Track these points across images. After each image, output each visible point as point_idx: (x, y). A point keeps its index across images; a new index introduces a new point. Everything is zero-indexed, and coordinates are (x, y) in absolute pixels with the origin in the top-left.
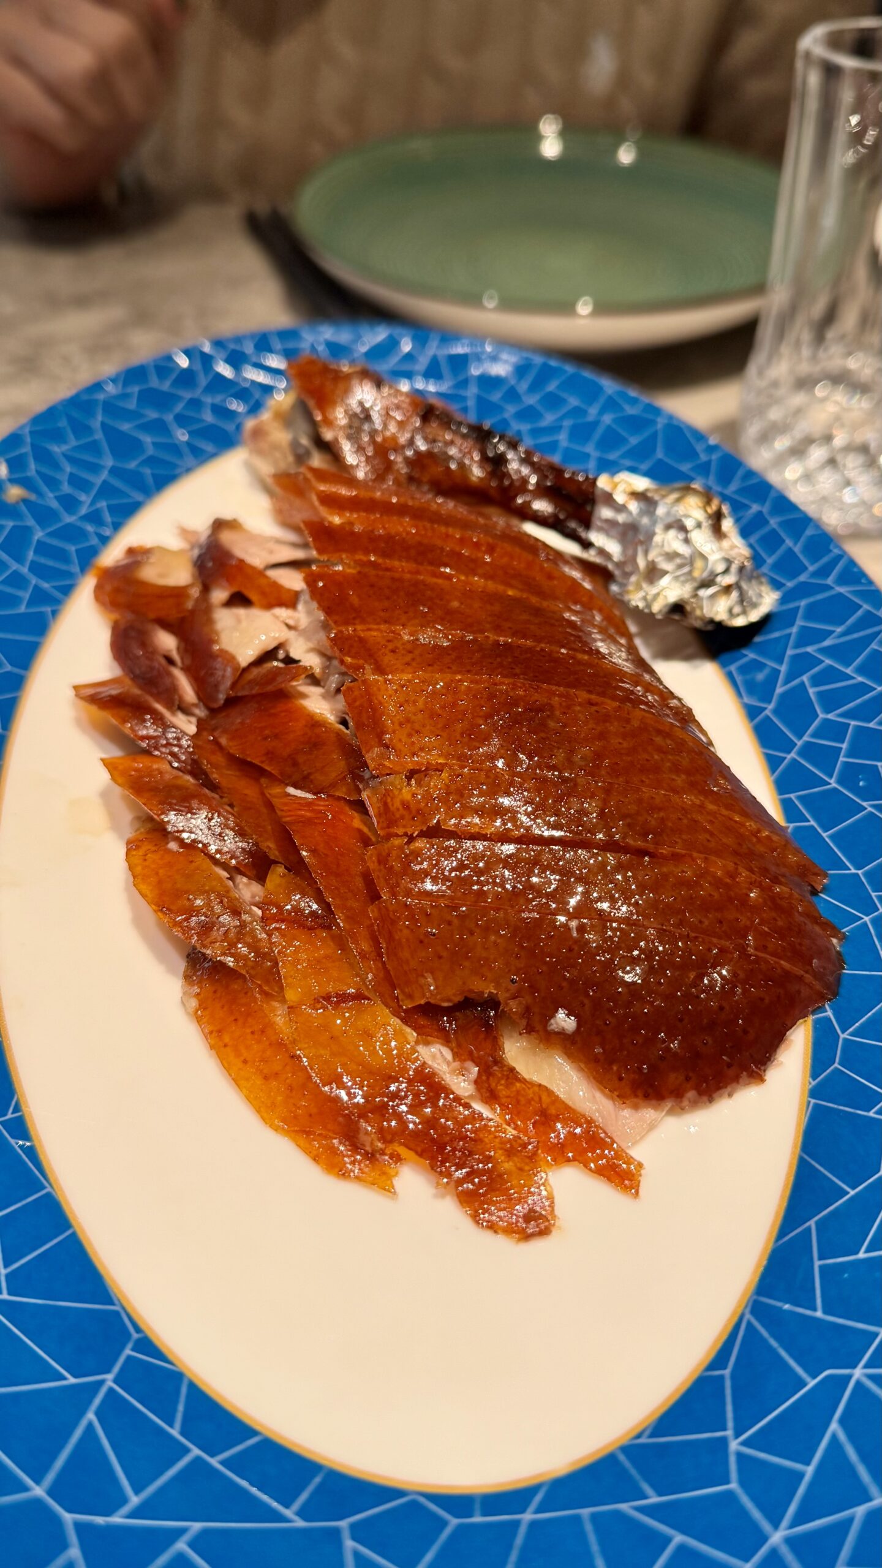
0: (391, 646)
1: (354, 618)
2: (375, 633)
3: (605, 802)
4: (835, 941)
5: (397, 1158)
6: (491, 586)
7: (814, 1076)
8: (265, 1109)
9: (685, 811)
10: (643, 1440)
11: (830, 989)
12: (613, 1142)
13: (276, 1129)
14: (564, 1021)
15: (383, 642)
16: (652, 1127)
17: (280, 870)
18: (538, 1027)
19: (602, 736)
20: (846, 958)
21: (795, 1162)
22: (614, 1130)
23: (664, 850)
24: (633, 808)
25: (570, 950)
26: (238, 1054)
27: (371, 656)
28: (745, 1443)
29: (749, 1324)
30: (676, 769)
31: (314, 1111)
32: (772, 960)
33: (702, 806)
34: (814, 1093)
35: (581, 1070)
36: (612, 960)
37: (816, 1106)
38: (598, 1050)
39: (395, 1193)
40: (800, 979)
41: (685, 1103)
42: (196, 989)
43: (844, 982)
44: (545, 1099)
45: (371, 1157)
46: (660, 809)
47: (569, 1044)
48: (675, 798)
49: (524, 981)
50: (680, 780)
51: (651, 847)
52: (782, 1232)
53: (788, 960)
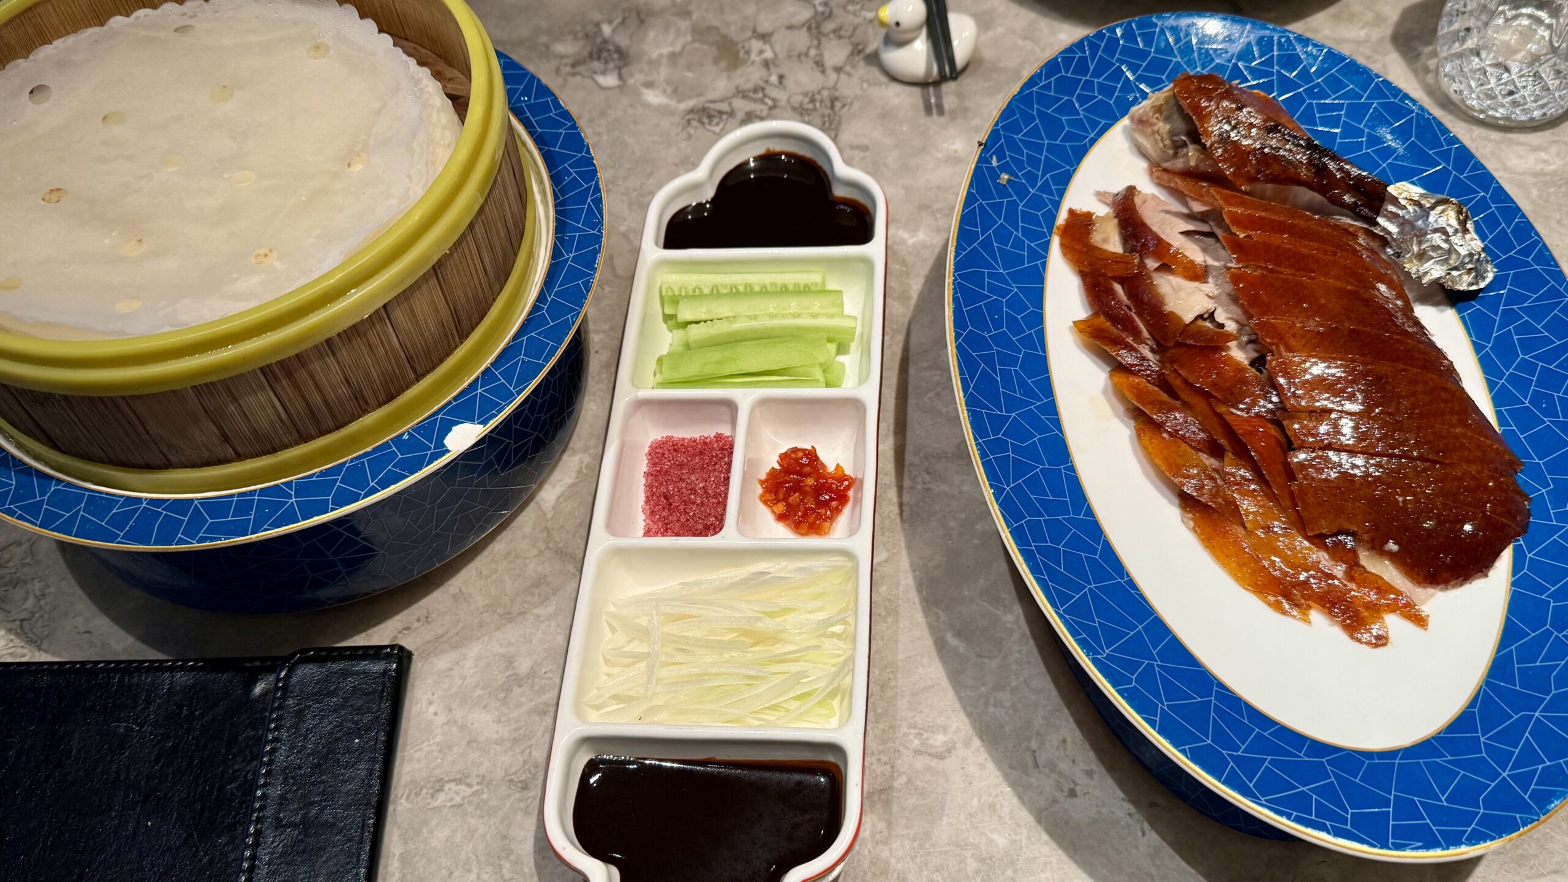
0: (1292, 332)
1: (1267, 311)
2: (1279, 322)
3: (1418, 434)
4: (1526, 503)
5: (1310, 607)
6: (1339, 284)
7: (1514, 575)
8: (1241, 580)
9: (1456, 437)
10: (1441, 735)
11: (1524, 529)
12: (1415, 605)
13: (1247, 590)
14: (1392, 546)
15: (1287, 329)
16: (1432, 596)
17: (1230, 455)
18: (1377, 547)
19: (1414, 394)
20: (1532, 512)
21: (1504, 619)
22: (1415, 598)
23: (1447, 461)
24: (1432, 438)
25: (1398, 512)
26: (1222, 553)
27: (1281, 338)
28: (1486, 739)
29: (1485, 690)
30: (1452, 412)
31: (1267, 582)
32: (1498, 518)
33: (1465, 434)
34: (1513, 584)
35: (1397, 568)
36: (1419, 518)
37: (1514, 591)
38: (1408, 560)
39: (1310, 622)
40: (1510, 526)
41: (1449, 587)
42: (1190, 515)
43: (1530, 525)
44: (1380, 583)
45: (1297, 606)
46: (1445, 438)
47: (1392, 556)
48: (1452, 430)
49: (1372, 526)
50: (1455, 419)
51: (1440, 460)
52: (1499, 650)
53: (1505, 518)
